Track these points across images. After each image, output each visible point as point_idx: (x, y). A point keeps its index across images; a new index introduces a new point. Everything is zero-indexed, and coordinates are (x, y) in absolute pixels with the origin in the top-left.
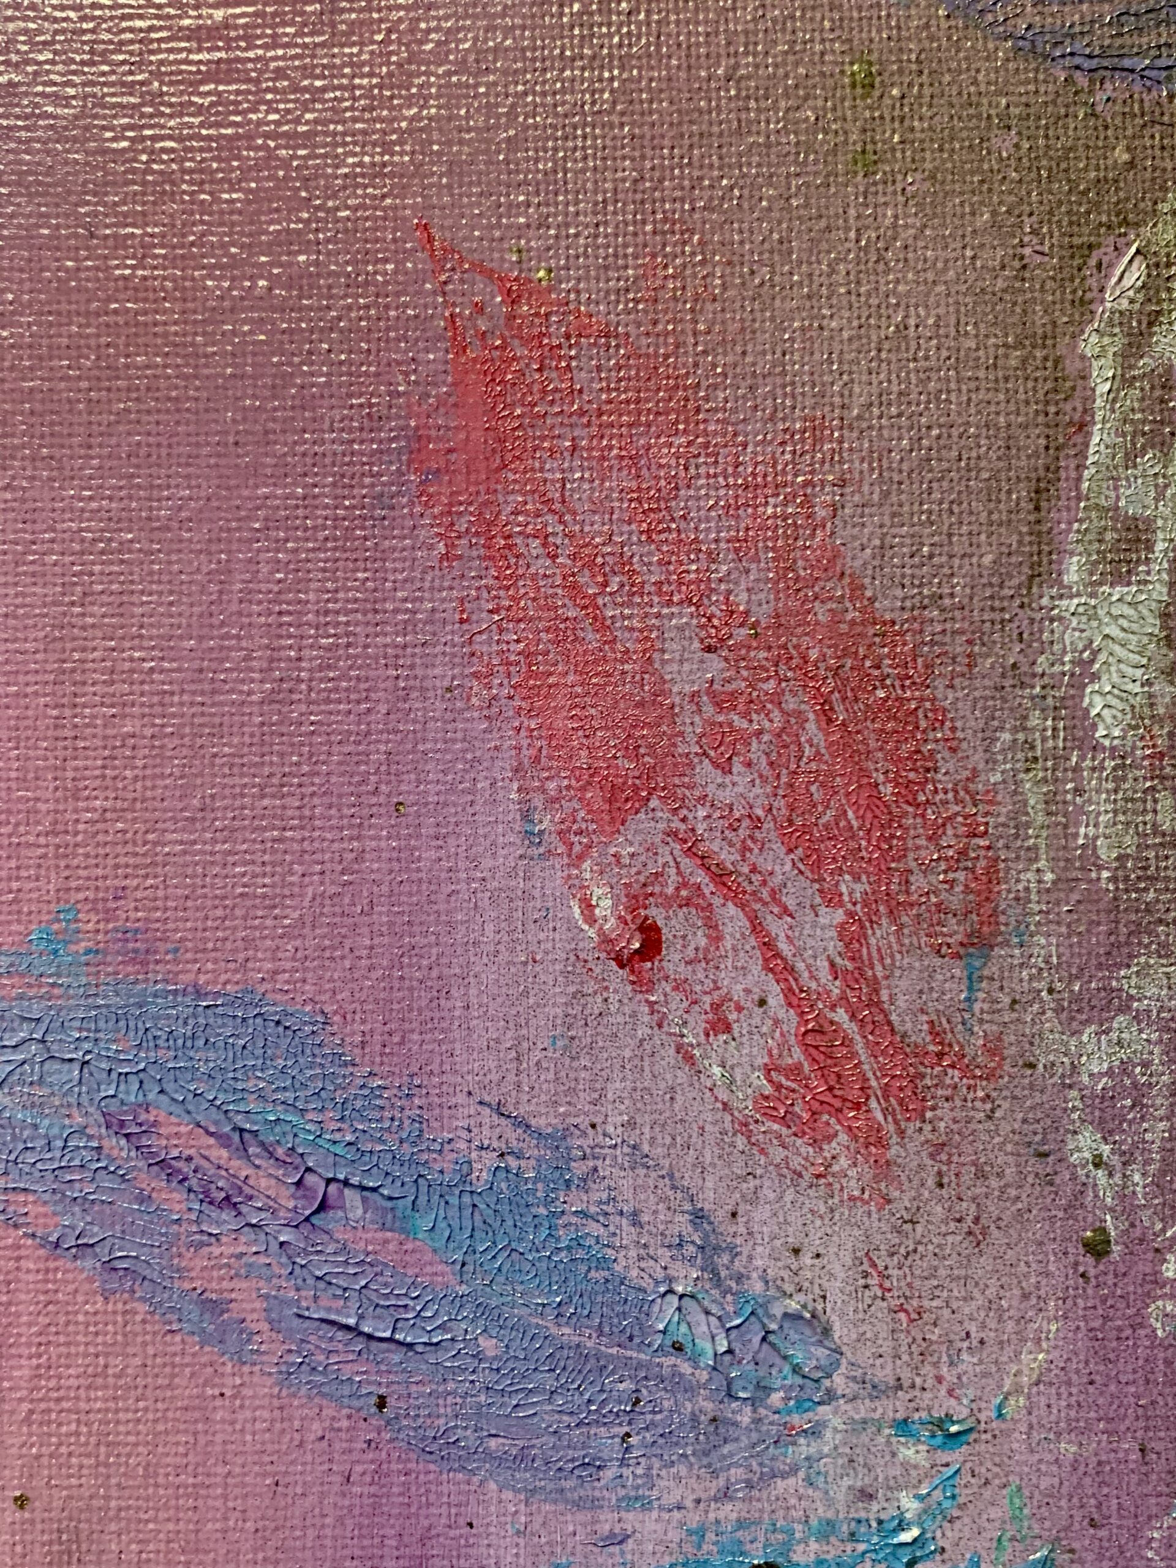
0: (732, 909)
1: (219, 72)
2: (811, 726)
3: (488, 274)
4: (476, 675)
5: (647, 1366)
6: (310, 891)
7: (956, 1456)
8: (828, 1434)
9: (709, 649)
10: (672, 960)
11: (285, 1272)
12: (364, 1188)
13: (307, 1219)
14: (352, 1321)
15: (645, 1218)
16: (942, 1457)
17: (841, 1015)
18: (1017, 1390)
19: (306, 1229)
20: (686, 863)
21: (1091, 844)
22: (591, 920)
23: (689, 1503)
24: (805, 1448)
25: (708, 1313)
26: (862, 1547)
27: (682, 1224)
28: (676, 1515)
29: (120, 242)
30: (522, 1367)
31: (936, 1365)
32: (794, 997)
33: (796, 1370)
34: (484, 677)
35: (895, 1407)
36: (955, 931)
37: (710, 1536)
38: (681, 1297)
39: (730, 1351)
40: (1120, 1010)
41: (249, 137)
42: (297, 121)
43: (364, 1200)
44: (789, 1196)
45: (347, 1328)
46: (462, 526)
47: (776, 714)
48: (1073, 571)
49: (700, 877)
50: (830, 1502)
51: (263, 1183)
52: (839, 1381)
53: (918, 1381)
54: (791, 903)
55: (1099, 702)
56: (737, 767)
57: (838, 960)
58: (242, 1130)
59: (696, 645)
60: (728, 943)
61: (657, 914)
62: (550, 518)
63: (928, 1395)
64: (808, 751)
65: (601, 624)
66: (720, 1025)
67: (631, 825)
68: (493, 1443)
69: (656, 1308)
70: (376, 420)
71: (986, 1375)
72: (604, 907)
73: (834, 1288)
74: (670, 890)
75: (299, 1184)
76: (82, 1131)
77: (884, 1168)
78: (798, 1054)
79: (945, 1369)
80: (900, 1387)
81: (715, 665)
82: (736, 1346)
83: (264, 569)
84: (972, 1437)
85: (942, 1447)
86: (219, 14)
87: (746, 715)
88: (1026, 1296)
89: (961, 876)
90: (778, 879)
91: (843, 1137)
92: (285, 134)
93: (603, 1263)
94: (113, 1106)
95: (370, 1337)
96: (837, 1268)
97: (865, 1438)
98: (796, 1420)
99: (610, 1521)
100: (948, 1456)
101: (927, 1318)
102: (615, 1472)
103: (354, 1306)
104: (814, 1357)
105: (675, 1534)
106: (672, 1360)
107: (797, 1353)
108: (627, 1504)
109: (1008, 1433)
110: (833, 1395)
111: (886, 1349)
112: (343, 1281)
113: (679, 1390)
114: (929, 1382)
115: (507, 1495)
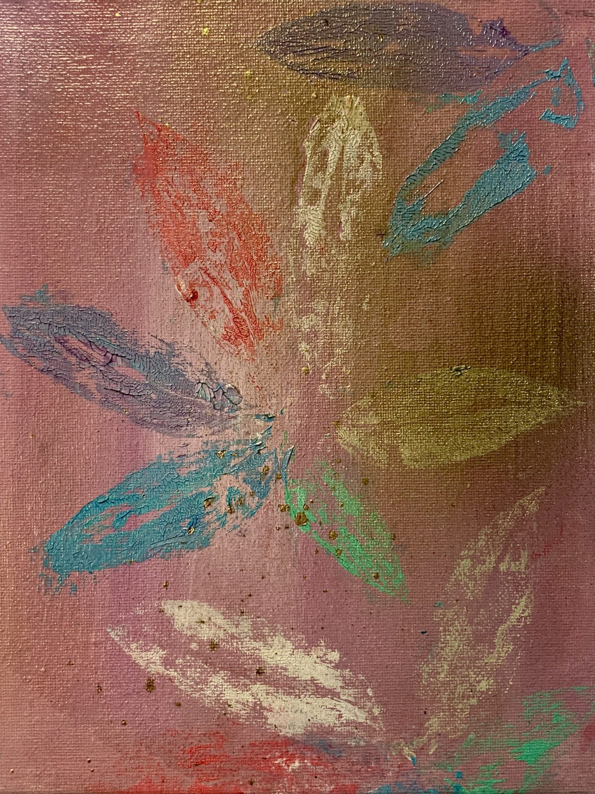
0: (216, 287)
1: (84, 72)
2: (236, 241)
3: (154, 124)
4: (151, 227)
5: (194, 401)
6: (107, 281)
7: (271, 424)
8: (239, 418)
9: (210, 221)
10: (201, 300)
11: (101, 378)
12: (122, 357)
13: (107, 364)
14: (119, 390)
15: (193, 364)
16: (267, 424)
17: (243, 314)
18: (286, 407)
19: (107, 367)
20: (205, 276)
21: (305, 272)
22: (180, 290)
23: (204, 436)
24: (233, 421)
25: (209, 388)
26: (247, 447)
27: (203, 366)
28: (201, 439)
29: (59, 115)
30: (162, 401)
31: (266, 401)
32: (231, 311)
33: (231, 401)
34: (152, 227)
35: (254, 411)
36: (271, 293)
37: (209, 444)
38: (202, 384)
39: (214, 397)
40: (312, 313)
41: (92, 88)
42: (105, 85)
43: (122, 360)
44: (230, 359)
45: (117, 391)
46: (146, 188)
47: (227, 238)
48: (301, 202)
49: (208, 279)
50: (239, 435)
51: (96, 355)
52: (242, 405)
53: (261, 405)
54: (231, 286)
55: (307, 235)
56: (217, 251)
57: (243, 301)
58: (90, 342)
59: (207, 220)
60: (215, 296)
61: (197, 289)
62: (169, 187)
63: (264, 408)
64: (235, 248)
65: (183, 215)
66: (213, 317)
67: (190, 266)
68: (154, 421)
69: (196, 387)
70: (124, 161)
71: (278, 403)
72: (183, 287)
73: (240, 381)
74: (200, 283)
75: (105, 355)
76: (49, 342)
77: (254, 352)
78: (232, 324)
79: (268, 402)
80: (257, 406)
81: (212, 225)
82: (216, 396)
83: (96, 199)
84: (275, 418)
85: (267, 421)
86: (85, 57)
87: (219, 238)
88: (288, 384)
89: (273, 279)
90: (227, 281)
91: (243, 344)
92: (101, 88)
93: (184, 376)
94: (57, 335)
95: (123, 394)
96: (241, 377)
97: (248, 419)
98: (231, 415)
99: (184, 440)
100: (269, 424)
101: (264, 389)
102: (185, 428)
103: (119, 386)
104: (235, 399)
105: (200, 444)
106: (200, 400)
107: (231, 398)
108: (188, 436)
109: (284, 418)
110: (240, 408)
111: (254, 397)
112: (116, 380)
113: (202, 406)
114: (264, 405)
115: (158, 434)
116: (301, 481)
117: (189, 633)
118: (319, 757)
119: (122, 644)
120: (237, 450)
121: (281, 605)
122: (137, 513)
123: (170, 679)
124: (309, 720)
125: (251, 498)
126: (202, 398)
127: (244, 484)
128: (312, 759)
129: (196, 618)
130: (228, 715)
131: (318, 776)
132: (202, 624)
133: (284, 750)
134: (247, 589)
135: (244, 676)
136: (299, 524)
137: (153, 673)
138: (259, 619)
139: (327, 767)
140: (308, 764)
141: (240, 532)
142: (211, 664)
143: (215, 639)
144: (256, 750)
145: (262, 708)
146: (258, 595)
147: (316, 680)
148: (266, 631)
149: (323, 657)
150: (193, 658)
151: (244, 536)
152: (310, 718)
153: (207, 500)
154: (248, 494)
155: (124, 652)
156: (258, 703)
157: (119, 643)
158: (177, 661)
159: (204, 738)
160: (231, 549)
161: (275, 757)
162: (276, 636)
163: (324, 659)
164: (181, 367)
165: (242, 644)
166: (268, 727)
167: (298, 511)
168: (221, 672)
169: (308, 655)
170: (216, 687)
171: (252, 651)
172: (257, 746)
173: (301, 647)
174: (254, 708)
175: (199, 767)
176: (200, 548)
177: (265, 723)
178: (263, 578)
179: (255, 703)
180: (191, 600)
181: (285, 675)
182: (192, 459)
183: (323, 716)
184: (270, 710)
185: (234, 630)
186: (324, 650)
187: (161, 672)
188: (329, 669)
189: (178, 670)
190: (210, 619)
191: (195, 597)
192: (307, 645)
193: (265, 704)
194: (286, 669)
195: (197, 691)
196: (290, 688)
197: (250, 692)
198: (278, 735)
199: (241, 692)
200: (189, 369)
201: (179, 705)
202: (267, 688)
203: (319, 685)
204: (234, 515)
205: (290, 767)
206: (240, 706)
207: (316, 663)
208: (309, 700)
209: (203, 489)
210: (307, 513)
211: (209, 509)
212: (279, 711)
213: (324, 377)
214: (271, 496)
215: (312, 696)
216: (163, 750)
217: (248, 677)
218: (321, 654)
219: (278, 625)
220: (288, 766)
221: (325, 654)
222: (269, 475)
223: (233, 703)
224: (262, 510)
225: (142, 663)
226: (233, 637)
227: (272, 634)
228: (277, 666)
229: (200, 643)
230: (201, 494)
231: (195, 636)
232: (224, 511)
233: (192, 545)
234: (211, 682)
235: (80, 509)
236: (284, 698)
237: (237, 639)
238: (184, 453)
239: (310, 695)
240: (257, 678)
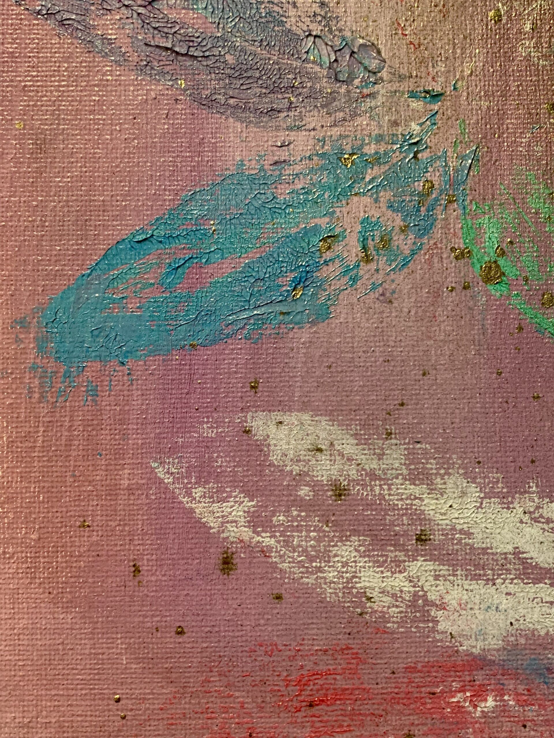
5: (300, 67)
7: (436, 106)
8: (380, 97)
11: (140, 26)
13: (150, 4)
14: (169, 46)
15: (299, 4)
16: (429, 106)
18: (462, 78)
19: (149, 8)
23: (318, 128)
24: (370, 103)
25: (326, 44)
26: (395, 147)
27: (316, 8)
28: (312, 133)
30: (244, 67)
31: (427, 67)
33: (365, 68)
35: (409, 85)
37: (327, 143)
38: (316, 37)
39: (336, 60)
45: (167, 49)
50: (380, 127)
52: (384, 74)
53: (419, 74)
63: (423, 80)
68: (232, 101)
69: (304, 43)
71: (449, 71)
73: (381, 34)
79: (431, 69)
80: (412, 77)
82: (339, 59)
84: (443, 98)
85: (430, 103)
88: (465, 38)
93: (282, 23)
95: (177, 53)
96: (382, 26)
97: (395, 99)
98: (366, 91)
99: (282, 136)
100: (432, 107)
101: (422, 47)
102: (285, 114)
103: (170, 41)
104: (374, 65)
105: (311, 142)
106: (311, 65)
107: (366, 62)
108: (290, 129)
109: (458, 97)
110: (381, 79)
111: (405, 60)
112: (166, 30)
113: (314, 78)
114: (423, 75)
115: (238, 125)
116: (491, 207)
117: (296, 469)
118: (528, 690)
119: (177, 488)
120: (376, 153)
121: (457, 420)
122: (204, 261)
123: (263, 551)
124: (511, 624)
125: (402, 237)
126: (314, 62)
127: (390, 213)
128: (517, 694)
129: (307, 443)
130: (367, 617)
131: (529, 724)
132: (318, 454)
133: (468, 678)
134: (397, 392)
135: (394, 545)
136: (488, 280)
137: (232, 539)
138: (419, 446)
139: (544, 707)
140: (511, 703)
141: (383, 295)
142: (336, 524)
143: (342, 479)
144: (417, 678)
145: (427, 602)
146: (417, 404)
147: (523, 553)
148: (432, 465)
149: (534, 512)
150: (303, 514)
151: (390, 302)
152: (513, 621)
153: (324, 239)
154: (397, 229)
155: (181, 502)
156: (421, 593)
157: (171, 487)
158: (275, 519)
159: (325, 658)
160: (367, 325)
161: (451, 691)
162: (449, 474)
163: (537, 515)
164: (276, 9)
165: (389, 489)
166: (438, 637)
167: (487, 259)
168: (353, 538)
169: (508, 508)
170: (345, 564)
171: (408, 502)
172: (419, 671)
173: (496, 495)
174: (413, 604)
175: (315, 710)
176: (313, 323)
177: (433, 630)
178: (424, 374)
179: (415, 594)
180: (298, 411)
181: (466, 544)
182: (298, 169)
183: (536, 616)
184: (443, 607)
185: (374, 465)
186: (536, 500)
187: (246, 538)
188: (546, 533)
189: (278, 534)
190: (332, 444)
191: (305, 407)
192: (505, 490)
193: (432, 596)
194: (469, 534)
195: (312, 573)
196: (477, 566)
197: (405, 574)
198: (457, 651)
199: (389, 574)
200: (292, 12)
201: (279, 597)
202: (436, 567)
203: (529, 561)
204: (373, 266)
205: (479, 709)
206: (387, 600)
207: (521, 522)
208: (512, 588)
209: (317, 221)
210: (501, 262)
211: (328, 255)
212: (458, 608)
213: (528, 27)
214: (438, 233)
215: (515, 581)
216: (250, 679)
217: (403, 548)
218: (531, 506)
219: (454, 456)
220: (475, 706)
221: (538, 508)
222: (434, 196)
223: (375, 594)
224: (422, 257)
225: (213, 523)
226: (373, 475)
227: (442, 471)
228: (453, 529)
229: (316, 486)
230: (316, 229)
231: (307, 474)
232: (355, 259)
233: (299, 317)
234: (336, 556)
235: (103, 252)
236: (466, 584)
237: (380, 479)
238: (282, 159)
239: (512, 579)
240: (417, 550)
